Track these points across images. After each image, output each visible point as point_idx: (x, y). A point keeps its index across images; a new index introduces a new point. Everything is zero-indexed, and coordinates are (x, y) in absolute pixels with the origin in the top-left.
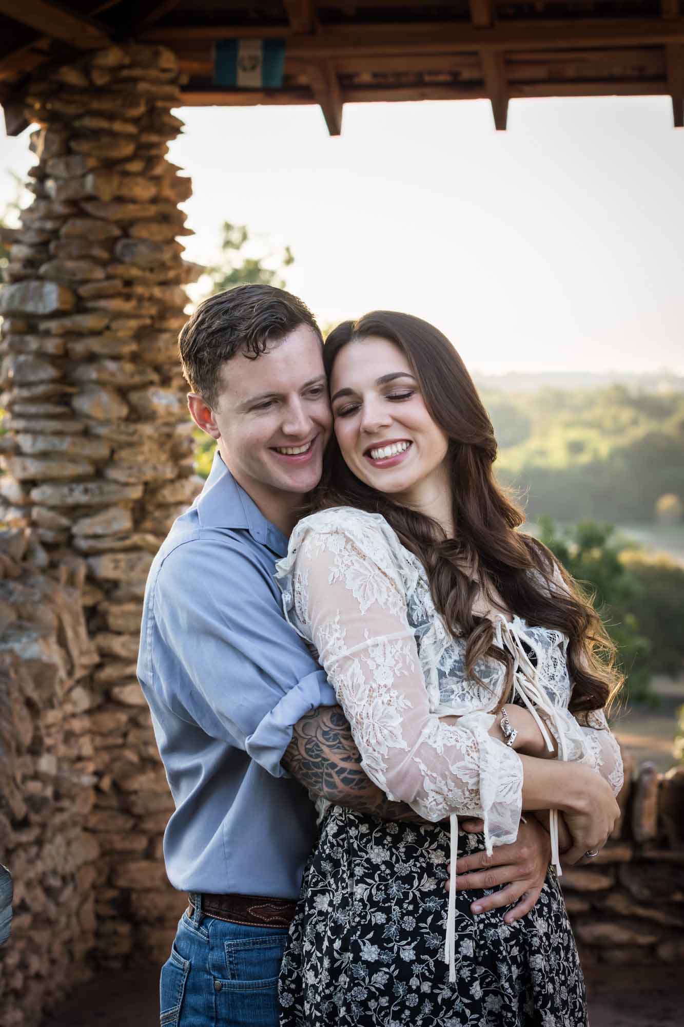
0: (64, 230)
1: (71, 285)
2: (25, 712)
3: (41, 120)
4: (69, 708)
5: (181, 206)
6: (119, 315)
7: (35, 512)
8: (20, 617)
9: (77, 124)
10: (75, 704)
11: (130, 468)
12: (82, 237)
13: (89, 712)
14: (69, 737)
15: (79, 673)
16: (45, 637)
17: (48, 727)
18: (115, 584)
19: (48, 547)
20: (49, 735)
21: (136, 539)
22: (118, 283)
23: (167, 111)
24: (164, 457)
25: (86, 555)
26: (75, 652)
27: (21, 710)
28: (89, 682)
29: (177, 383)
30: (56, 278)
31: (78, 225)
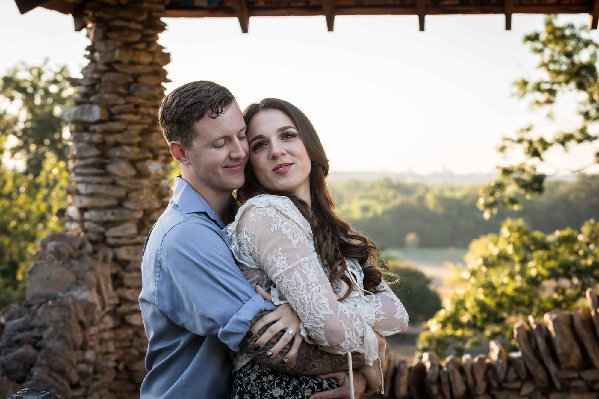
0: (104, 78)
1: (107, 107)
2: (78, 327)
3: (93, 22)
4: (102, 326)
5: (165, 67)
6: (131, 123)
7: (87, 225)
8: (77, 278)
9: (111, 24)
10: (106, 324)
11: (136, 202)
12: (113, 82)
13: (113, 329)
14: (102, 341)
15: (108, 308)
16: (90, 289)
17: (91, 336)
18: (128, 262)
19: (93, 242)
20: (91, 340)
21: (139, 239)
22: (131, 106)
23: (158, 18)
24: (154, 197)
25: (113, 247)
26: (106, 297)
27: (77, 327)
28: (113, 313)
29: (162, 158)
30: (99, 103)
31: (111, 76)
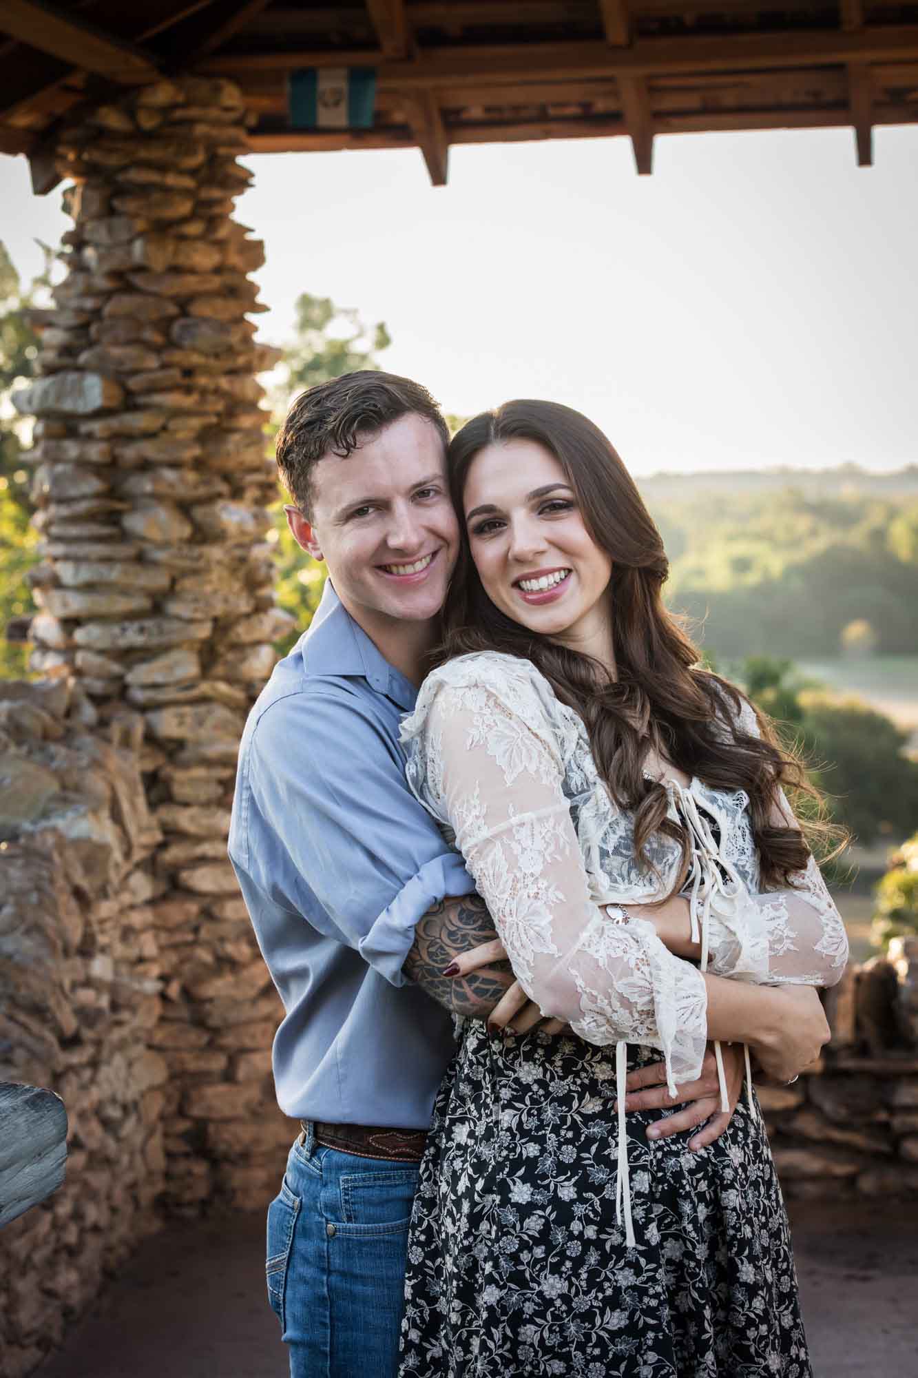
0: (108, 309)
1: (118, 377)
2: (73, 904)
3: (77, 173)
4: (126, 898)
5: (252, 276)
6: (178, 413)
7: (80, 658)
8: (64, 787)
9: (121, 177)
10: (134, 893)
11: (196, 600)
12: (131, 317)
13: (152, 903)
14: (128, 933)
15: (138, 855)
16: (95, 812)
17: (102, 922)
18: (180, 744)
19: (97, 700)
20: (103, 932)
21: (205, 688)
22: (175, 373)
23: (231, 159)
24: (237, 586)
25: (144, 709)
26: (132, 829)
27: (67, 902)
28: (151, 865)
29: (251, 494)
30: (100, 370)
31: (123, 304)
